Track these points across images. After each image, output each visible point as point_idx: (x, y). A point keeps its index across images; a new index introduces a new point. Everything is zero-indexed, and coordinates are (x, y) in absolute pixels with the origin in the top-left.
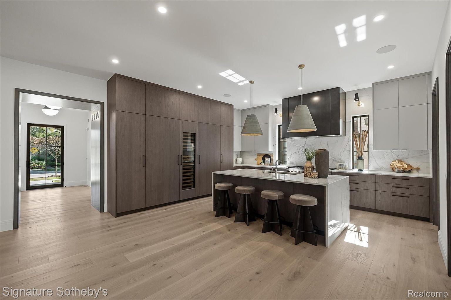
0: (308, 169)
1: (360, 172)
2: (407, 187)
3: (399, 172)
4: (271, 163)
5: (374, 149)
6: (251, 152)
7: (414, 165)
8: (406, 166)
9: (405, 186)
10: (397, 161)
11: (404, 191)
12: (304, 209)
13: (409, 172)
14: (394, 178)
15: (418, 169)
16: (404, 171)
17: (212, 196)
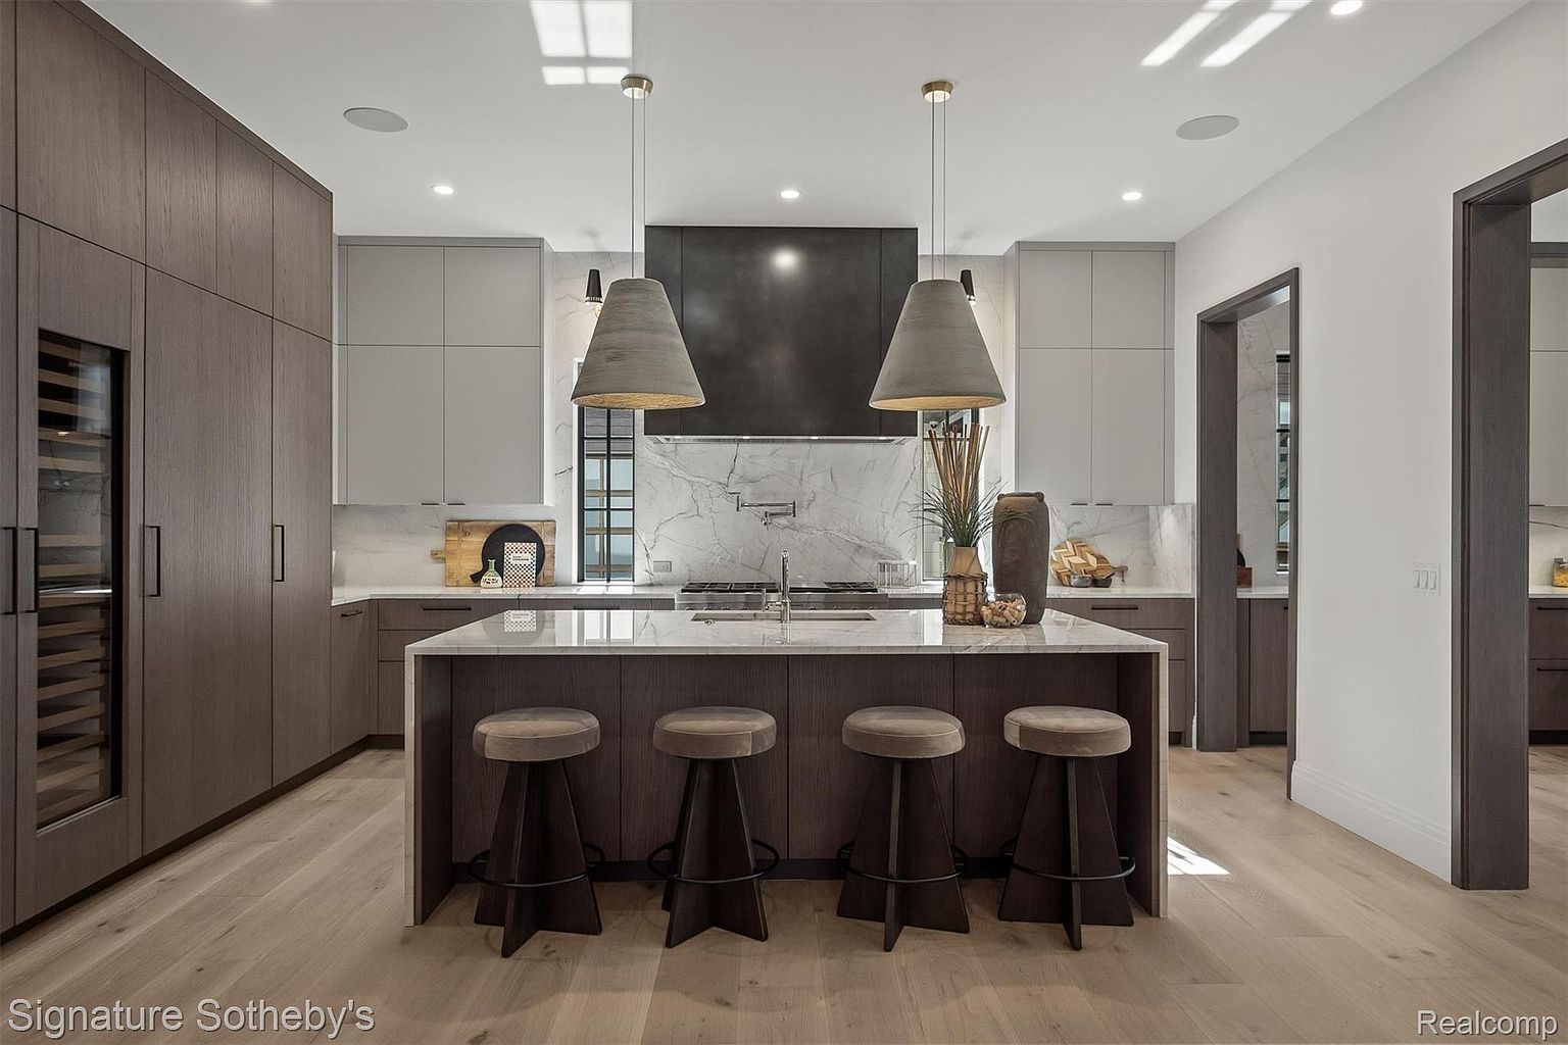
4: (545, 570)
7: (1114, 556)
8: (1093, 561)
10: (1069, 544)
13: (1105, 582)
14: (1097, 606)
15: (1123, 572)
16: (1093, 582)
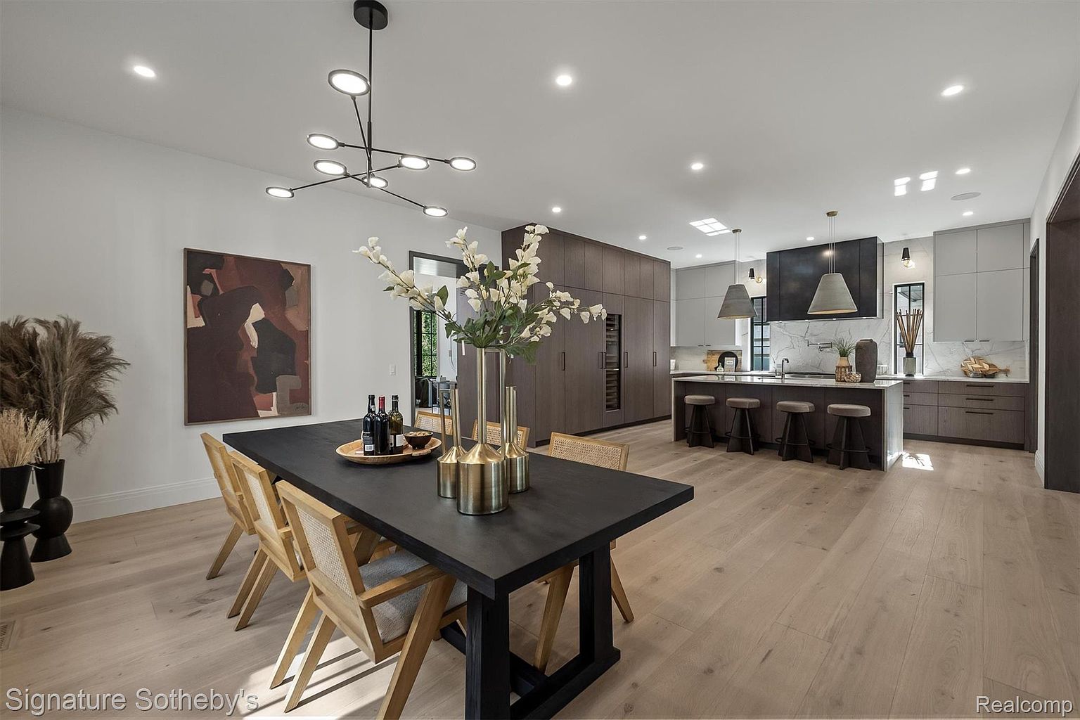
0: (843, 370)
1: (910, 378)
2: (990, 398)
3: (976, 376)
4: (738, 367)
5: (934, 341)
6: (691, 349)
7: (1001, 364)
8: (987, 367)
9: (986, 398)
10: (972, 359)
11: (985, 404)
12: (851, 421)
13: (993, 376)
14: (970, 385)
15: (1006, 372)
16: (985, 375)
17: (671, 418)
